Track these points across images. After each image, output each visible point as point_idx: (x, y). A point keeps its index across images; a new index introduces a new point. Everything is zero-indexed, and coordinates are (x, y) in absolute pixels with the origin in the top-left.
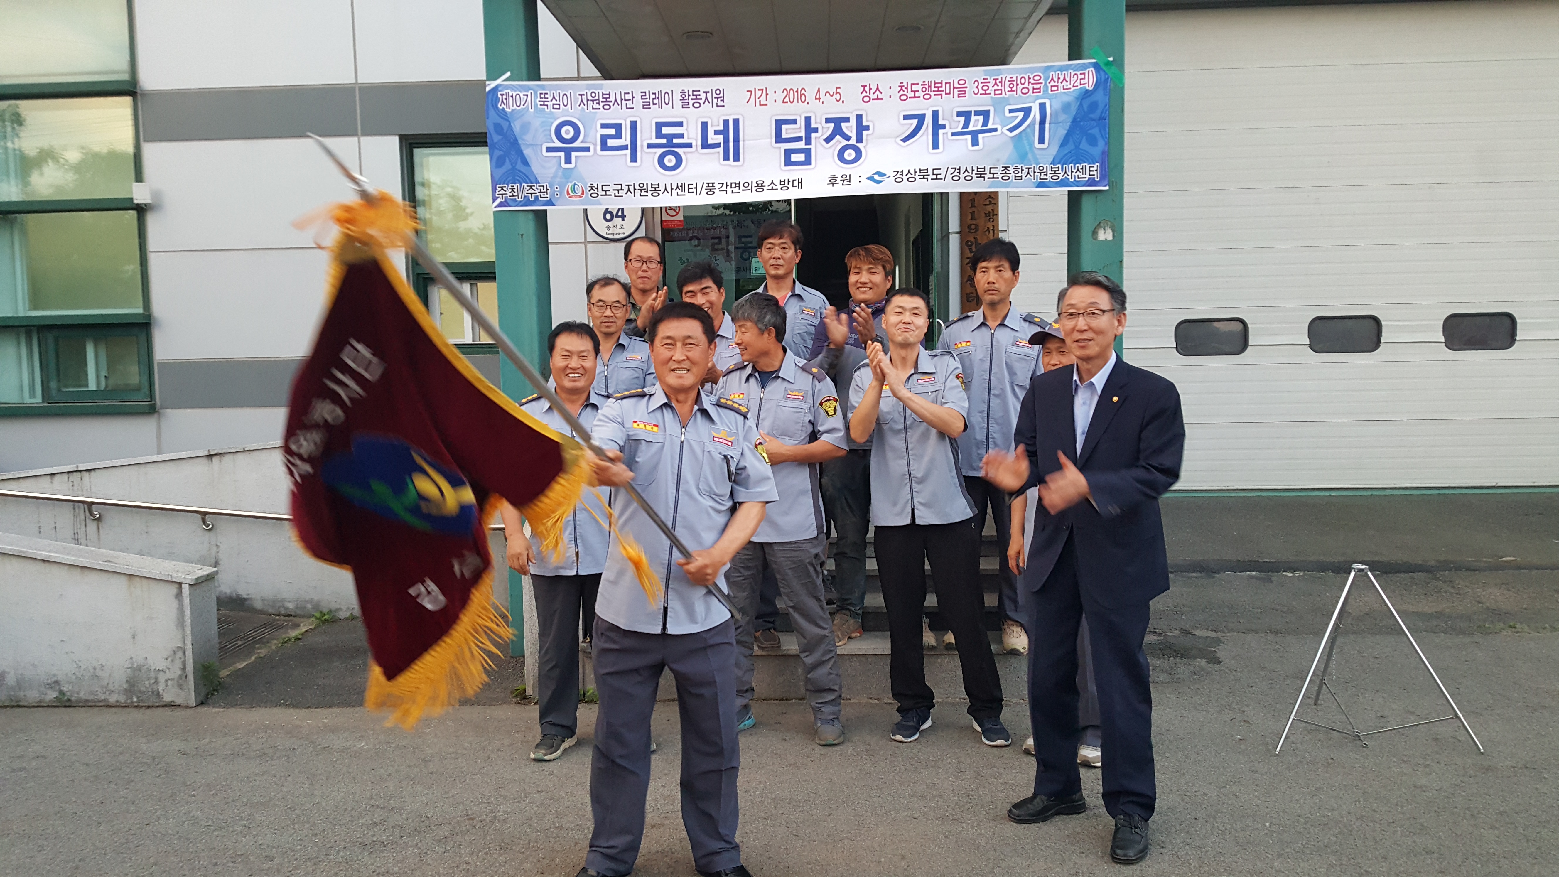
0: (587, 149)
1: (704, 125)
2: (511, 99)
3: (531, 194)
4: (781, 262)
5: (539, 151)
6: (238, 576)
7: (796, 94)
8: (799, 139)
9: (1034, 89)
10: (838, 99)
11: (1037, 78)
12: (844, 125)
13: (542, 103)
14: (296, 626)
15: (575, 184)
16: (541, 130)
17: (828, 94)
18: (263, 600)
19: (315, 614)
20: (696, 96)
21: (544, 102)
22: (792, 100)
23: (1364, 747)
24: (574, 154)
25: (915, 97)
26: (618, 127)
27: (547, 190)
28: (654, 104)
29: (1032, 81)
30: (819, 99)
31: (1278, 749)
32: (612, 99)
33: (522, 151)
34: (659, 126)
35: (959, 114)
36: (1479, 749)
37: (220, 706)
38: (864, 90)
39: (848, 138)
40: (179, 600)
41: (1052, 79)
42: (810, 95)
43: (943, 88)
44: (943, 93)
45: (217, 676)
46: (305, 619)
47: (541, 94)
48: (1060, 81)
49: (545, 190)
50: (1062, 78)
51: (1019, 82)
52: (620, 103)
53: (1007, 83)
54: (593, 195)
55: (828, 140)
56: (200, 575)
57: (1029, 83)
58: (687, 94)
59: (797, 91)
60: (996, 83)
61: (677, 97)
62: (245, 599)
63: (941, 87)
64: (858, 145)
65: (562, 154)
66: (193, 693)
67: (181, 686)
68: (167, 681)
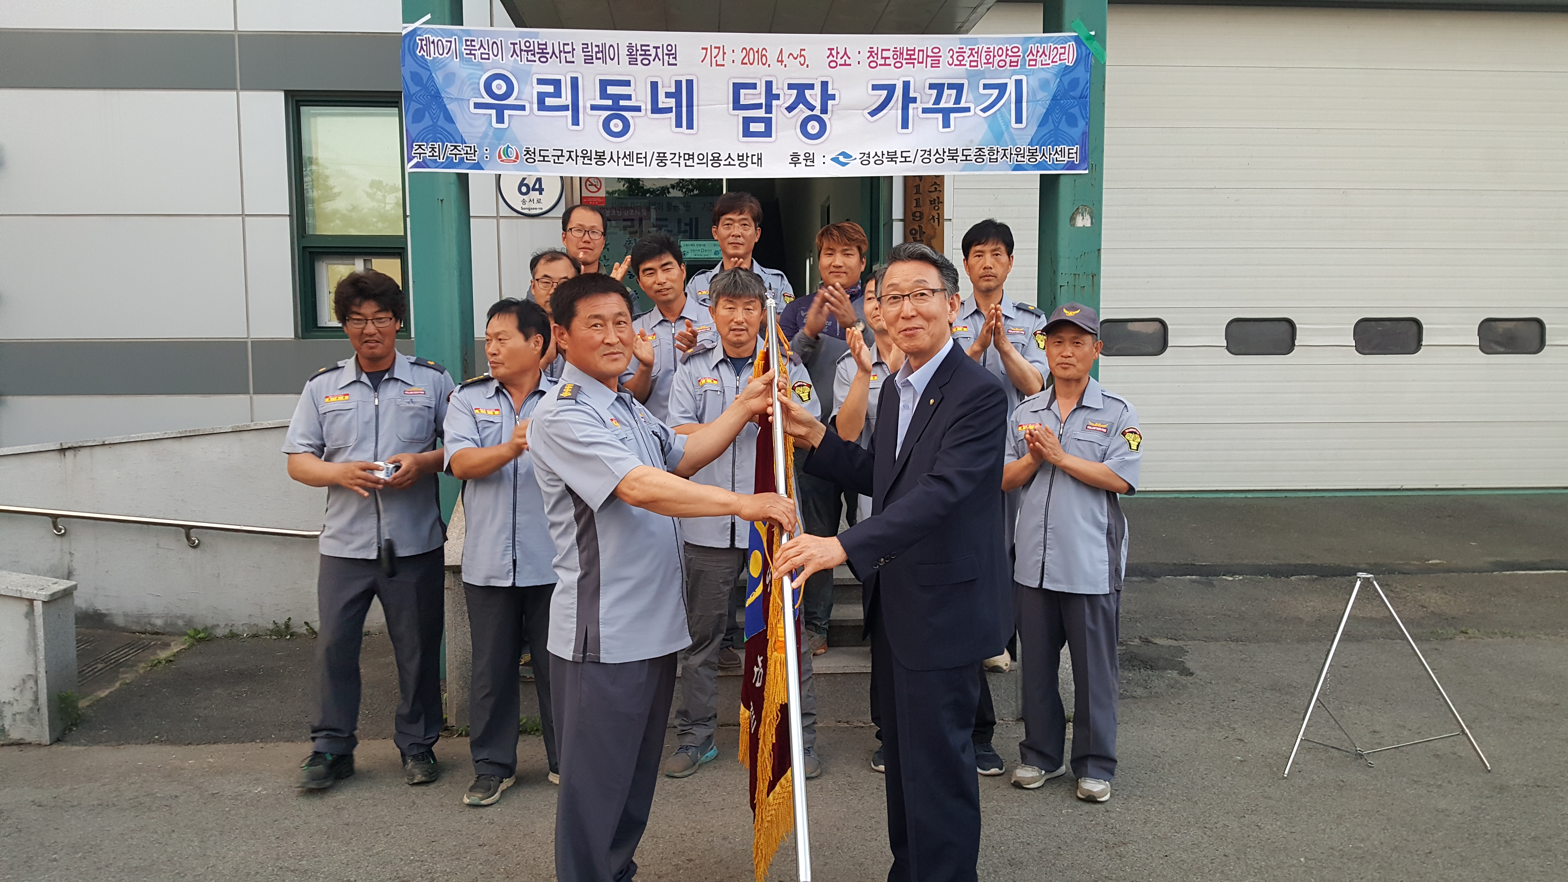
0: (522, 108)
1: (654, 86)
2: (432, 45)
3: (456, 155)
4: (741, 240)
5: (466, 108)
6: (96, 589)
7: (756, 55)
8: (758, 106)
9: (1011, 62)
10: (802, 62)
11: (1015, 50)
12: (808, 93)
13: (469, 52)
14: (166, 645)
15: (508, 146)
16: (468, 83)
17: (791, 56)
18: (126, 615)
19: (188, 632)
20: (645, 51)
21: (471, 50)
22: (751, 62)
23: (1371, 767)
24: (507, 112)
25: (885, 65)
26: (557, 83)
27: (475, 151)
28: (597, 58)
29: (1009, 53)
30: (782, 61)
31: (1286, 772)
32: (550, 50)
33: (445, 105)
34: (604, 84)
35: (932, 86)
36: (1486, 767)
37: (80, 745)
38: (831, 54)
39: (812, 108)
40: (30, 620)
41: (1031, 52)
42: (772, 56)
43: (916, 56)
44: (916, 62)
45: (76, 707)
46: (176, 638)
47: (467, 41)
48: (1039, 54)
49: (473, 152)
50: (1041, 51)
51: (996, 54)
52: (558, 55)
53: (984, 54)
54: (529, 160)
55: (790, 109)
56: (56, 590)
57: (1007, 55)
58: (634, 49)
59: (758, 52)
60: (972, 53)
61: (624, 51)
62: (105, 615)
63: (914, 55)
64: (822, 116)
65: (493, 112)
66: (47, 729)
67: (31, 721)
68: (14, 715)
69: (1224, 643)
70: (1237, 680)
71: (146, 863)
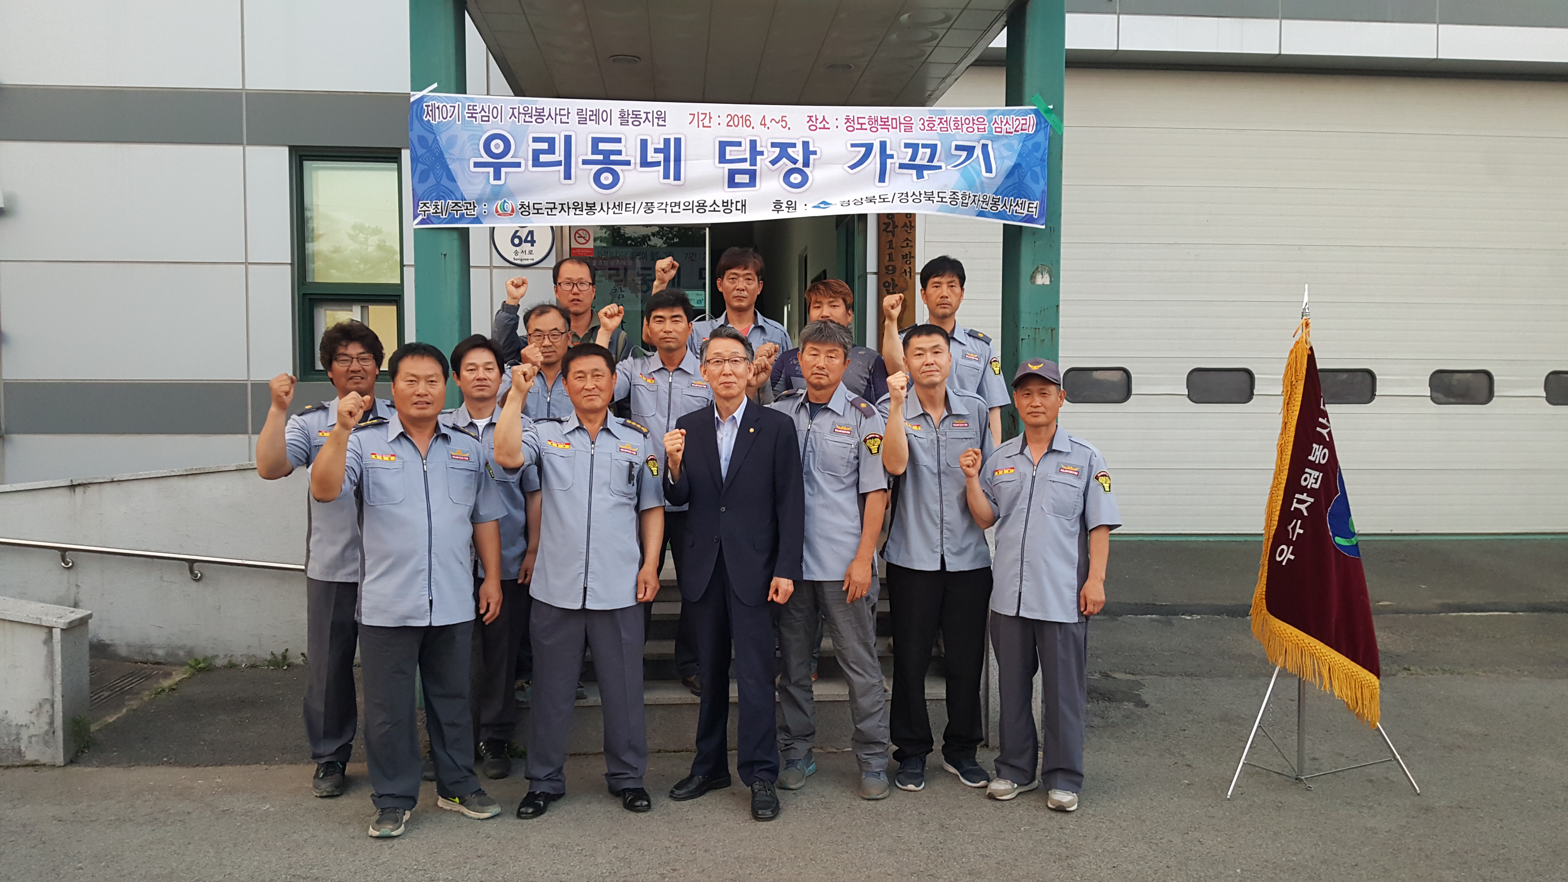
0: (518, 165)
1: (644, 143)
2: (437, 111)
3: (457, 211)
4: (745, 293)
5: (466, 166)
6: (101, 620)
7: (741, 119)
8: (743, 160)
9: (978, 129)
10: (784, 126)
11: (981, 118)
12: (790, 149)
13: (470, 115)
14: (168, 675)
15: (505, 202)
16: (469, 144)
17: (773, 121)
18: (129, 645)
19: (190, 662)
20: (636, 115)
21: (472, 113)
22: (736, 125)
24: (503, 170)
25: (862, 129)
26: (551, 142)
27: (475, 207)
28: (590, 120)
29: (976, 122)
30: (765, 125)
31: (1229, 793)
32: (546, 113)
33: (447, 165)
34: (596, 141)
35: (908, 145)
36: (1416, 791)
37: (93, 766)
38: (810, 120)
39: (794, 161)
40: (48, 646)
41: (996, 120)
42: (756, 121)
43: (890, 123)
44: (890, 127)
45: (88, 730)
46: (177, 668)
47: (468, 106)
48: (1003, 124)
49: (472, 207)
50: (1005, 121)
51: (963, 122)
52: (554, 117)
53: (952, 123)
54: (524, 213)
55: (774, 163)
56: (73, 619)
57: (973, 123)
58: (626, 113)
59: (742, 117)
60: (941, 122)
61: (616, 116)
62: (109, 645)
63: (888, 122)
64: (805, 169)
65: (491, 170)
66: (62, 751)
67: (46, 743)
68: (30, 737)
69: (1180, 678)
70: (1190, 712)
71: (166, 871)
